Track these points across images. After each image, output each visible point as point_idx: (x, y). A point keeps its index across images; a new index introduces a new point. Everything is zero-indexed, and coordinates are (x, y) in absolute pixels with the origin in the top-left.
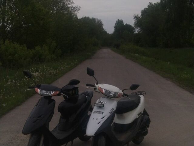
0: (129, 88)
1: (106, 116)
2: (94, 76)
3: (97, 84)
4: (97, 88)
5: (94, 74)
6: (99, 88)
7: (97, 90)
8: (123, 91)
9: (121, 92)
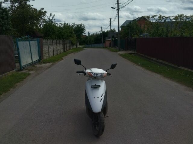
0: (110, 68)
1: (103, 94)
2: (81, 64)
3: (86, 70)
4: (87, 73)
5: (81, 63)
6: (88, 73)
7: (87, 75)
8: (106, 71)
9: (105, 72)
